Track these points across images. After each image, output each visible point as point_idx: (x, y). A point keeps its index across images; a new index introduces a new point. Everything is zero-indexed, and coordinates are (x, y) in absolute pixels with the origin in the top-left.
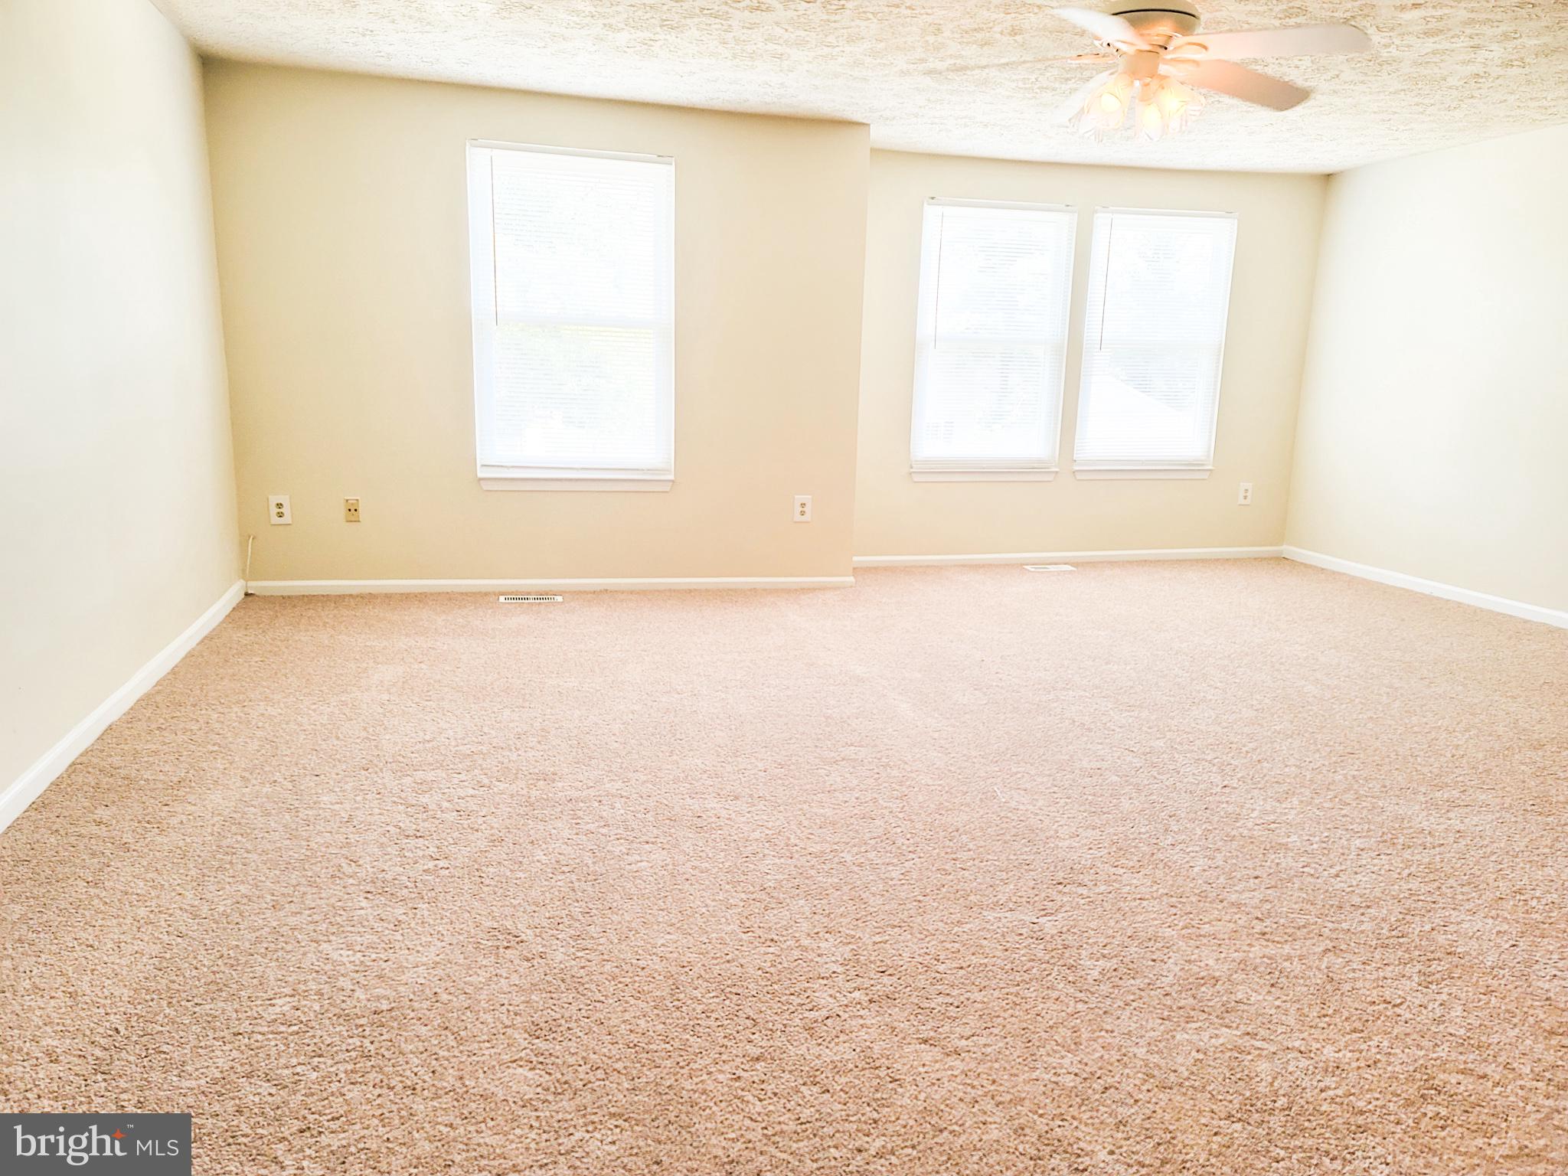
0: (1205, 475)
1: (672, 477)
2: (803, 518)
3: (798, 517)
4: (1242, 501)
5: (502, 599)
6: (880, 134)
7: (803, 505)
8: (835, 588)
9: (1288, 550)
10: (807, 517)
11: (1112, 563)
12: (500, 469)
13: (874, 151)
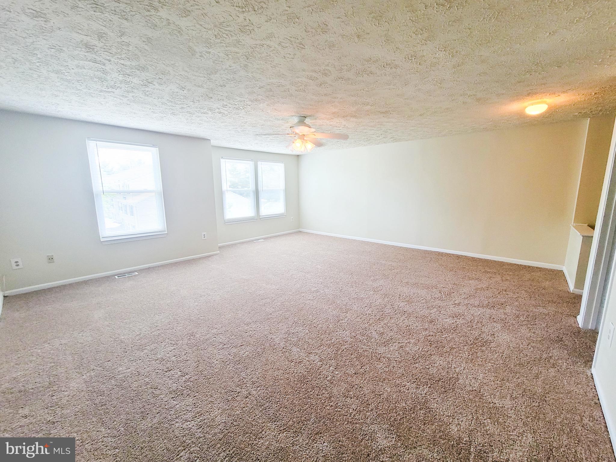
0: (285, 216)
1: (166, 233)
2: (205, 238)
3: (203, 238)
4: (292, 221)
5: (116, 277)
6: (213, 142)
7: (204, 235)
8: (215, 255)
9: (301, 230)
10: (206, 238)
11: (271, 237)
12: (109, 238)
13: (212, 146)
